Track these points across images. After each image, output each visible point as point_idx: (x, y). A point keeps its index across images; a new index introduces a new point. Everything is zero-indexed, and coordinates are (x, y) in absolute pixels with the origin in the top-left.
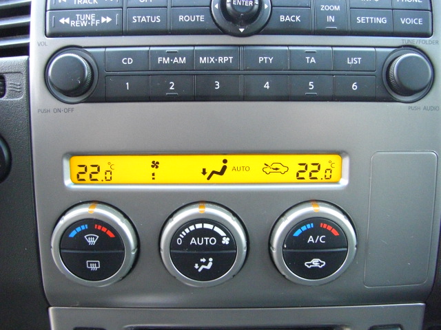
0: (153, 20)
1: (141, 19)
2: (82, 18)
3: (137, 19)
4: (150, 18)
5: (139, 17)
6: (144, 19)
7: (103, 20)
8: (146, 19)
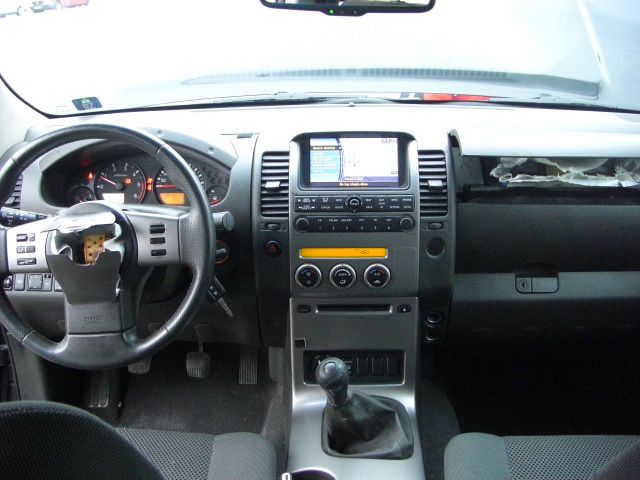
1: (324, 207)
2: (305, 207)
4: (326, 207)
7: (312, 207)
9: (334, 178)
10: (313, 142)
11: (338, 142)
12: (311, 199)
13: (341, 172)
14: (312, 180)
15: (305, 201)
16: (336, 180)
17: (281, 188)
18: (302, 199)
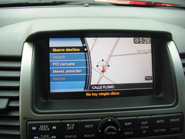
0: (74, 137)
1: (68, 137)
2: (44, 136)
3: (67, 137)
4: (72, 136)
5: (68, 136)
6: (70, 137)
7: (53, 137)
8: (71, 136)
9: (78, 87)
10: (53, 43)
11: (83, 42)
12: (50, 126)
13: (87, 79)
14: (52, 91)
15: (42, 128)
16: (82, 90)
17: (9, 109)
18: (38, 126)
